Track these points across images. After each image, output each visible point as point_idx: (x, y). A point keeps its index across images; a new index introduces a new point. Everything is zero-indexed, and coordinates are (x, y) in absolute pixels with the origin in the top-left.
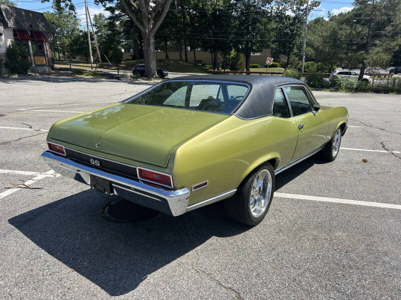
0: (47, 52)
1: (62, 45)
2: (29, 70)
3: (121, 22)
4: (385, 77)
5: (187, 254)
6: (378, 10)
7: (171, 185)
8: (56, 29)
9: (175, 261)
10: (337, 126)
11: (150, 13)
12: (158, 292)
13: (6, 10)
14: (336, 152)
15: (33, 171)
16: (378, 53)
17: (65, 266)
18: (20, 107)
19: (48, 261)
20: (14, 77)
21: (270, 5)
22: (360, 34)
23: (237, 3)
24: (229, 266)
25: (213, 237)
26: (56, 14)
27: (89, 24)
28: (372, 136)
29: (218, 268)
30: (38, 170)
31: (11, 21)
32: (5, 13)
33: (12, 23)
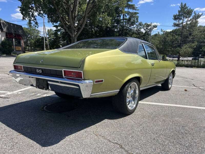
0: (22, 44)
1: (30, 43)
2: (12, 53)
3: (61, 33)
4: (190, 61)
5: (90, 127)
6: (185, 28)
7: (82, 78)
8: (28, 35)
9: (83, 130)
10: (170, 71)
11: (75, 28)
12: (72, 145)
13: (3, 23)
14: (171, 86)
15: (6, 91)
16: (186, 48)
17: (16, 132)
18: (4, 67)
19: (6, 130)
20: (4, 55)
21: (133, 26)
22: (177, 39)
23: (117, 25)
24: (115, 133)
25: (105, 120)
26: (28, 29)
27: (45, 33)
28: (188, 81)
29: (109, 133)
30: (8, 91)
31: (5, 28)
32: (3, 24)
33: (6, 29)
